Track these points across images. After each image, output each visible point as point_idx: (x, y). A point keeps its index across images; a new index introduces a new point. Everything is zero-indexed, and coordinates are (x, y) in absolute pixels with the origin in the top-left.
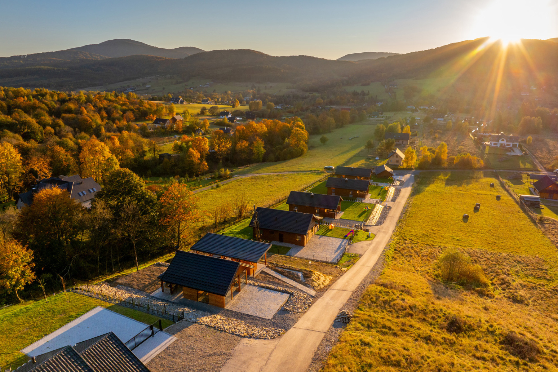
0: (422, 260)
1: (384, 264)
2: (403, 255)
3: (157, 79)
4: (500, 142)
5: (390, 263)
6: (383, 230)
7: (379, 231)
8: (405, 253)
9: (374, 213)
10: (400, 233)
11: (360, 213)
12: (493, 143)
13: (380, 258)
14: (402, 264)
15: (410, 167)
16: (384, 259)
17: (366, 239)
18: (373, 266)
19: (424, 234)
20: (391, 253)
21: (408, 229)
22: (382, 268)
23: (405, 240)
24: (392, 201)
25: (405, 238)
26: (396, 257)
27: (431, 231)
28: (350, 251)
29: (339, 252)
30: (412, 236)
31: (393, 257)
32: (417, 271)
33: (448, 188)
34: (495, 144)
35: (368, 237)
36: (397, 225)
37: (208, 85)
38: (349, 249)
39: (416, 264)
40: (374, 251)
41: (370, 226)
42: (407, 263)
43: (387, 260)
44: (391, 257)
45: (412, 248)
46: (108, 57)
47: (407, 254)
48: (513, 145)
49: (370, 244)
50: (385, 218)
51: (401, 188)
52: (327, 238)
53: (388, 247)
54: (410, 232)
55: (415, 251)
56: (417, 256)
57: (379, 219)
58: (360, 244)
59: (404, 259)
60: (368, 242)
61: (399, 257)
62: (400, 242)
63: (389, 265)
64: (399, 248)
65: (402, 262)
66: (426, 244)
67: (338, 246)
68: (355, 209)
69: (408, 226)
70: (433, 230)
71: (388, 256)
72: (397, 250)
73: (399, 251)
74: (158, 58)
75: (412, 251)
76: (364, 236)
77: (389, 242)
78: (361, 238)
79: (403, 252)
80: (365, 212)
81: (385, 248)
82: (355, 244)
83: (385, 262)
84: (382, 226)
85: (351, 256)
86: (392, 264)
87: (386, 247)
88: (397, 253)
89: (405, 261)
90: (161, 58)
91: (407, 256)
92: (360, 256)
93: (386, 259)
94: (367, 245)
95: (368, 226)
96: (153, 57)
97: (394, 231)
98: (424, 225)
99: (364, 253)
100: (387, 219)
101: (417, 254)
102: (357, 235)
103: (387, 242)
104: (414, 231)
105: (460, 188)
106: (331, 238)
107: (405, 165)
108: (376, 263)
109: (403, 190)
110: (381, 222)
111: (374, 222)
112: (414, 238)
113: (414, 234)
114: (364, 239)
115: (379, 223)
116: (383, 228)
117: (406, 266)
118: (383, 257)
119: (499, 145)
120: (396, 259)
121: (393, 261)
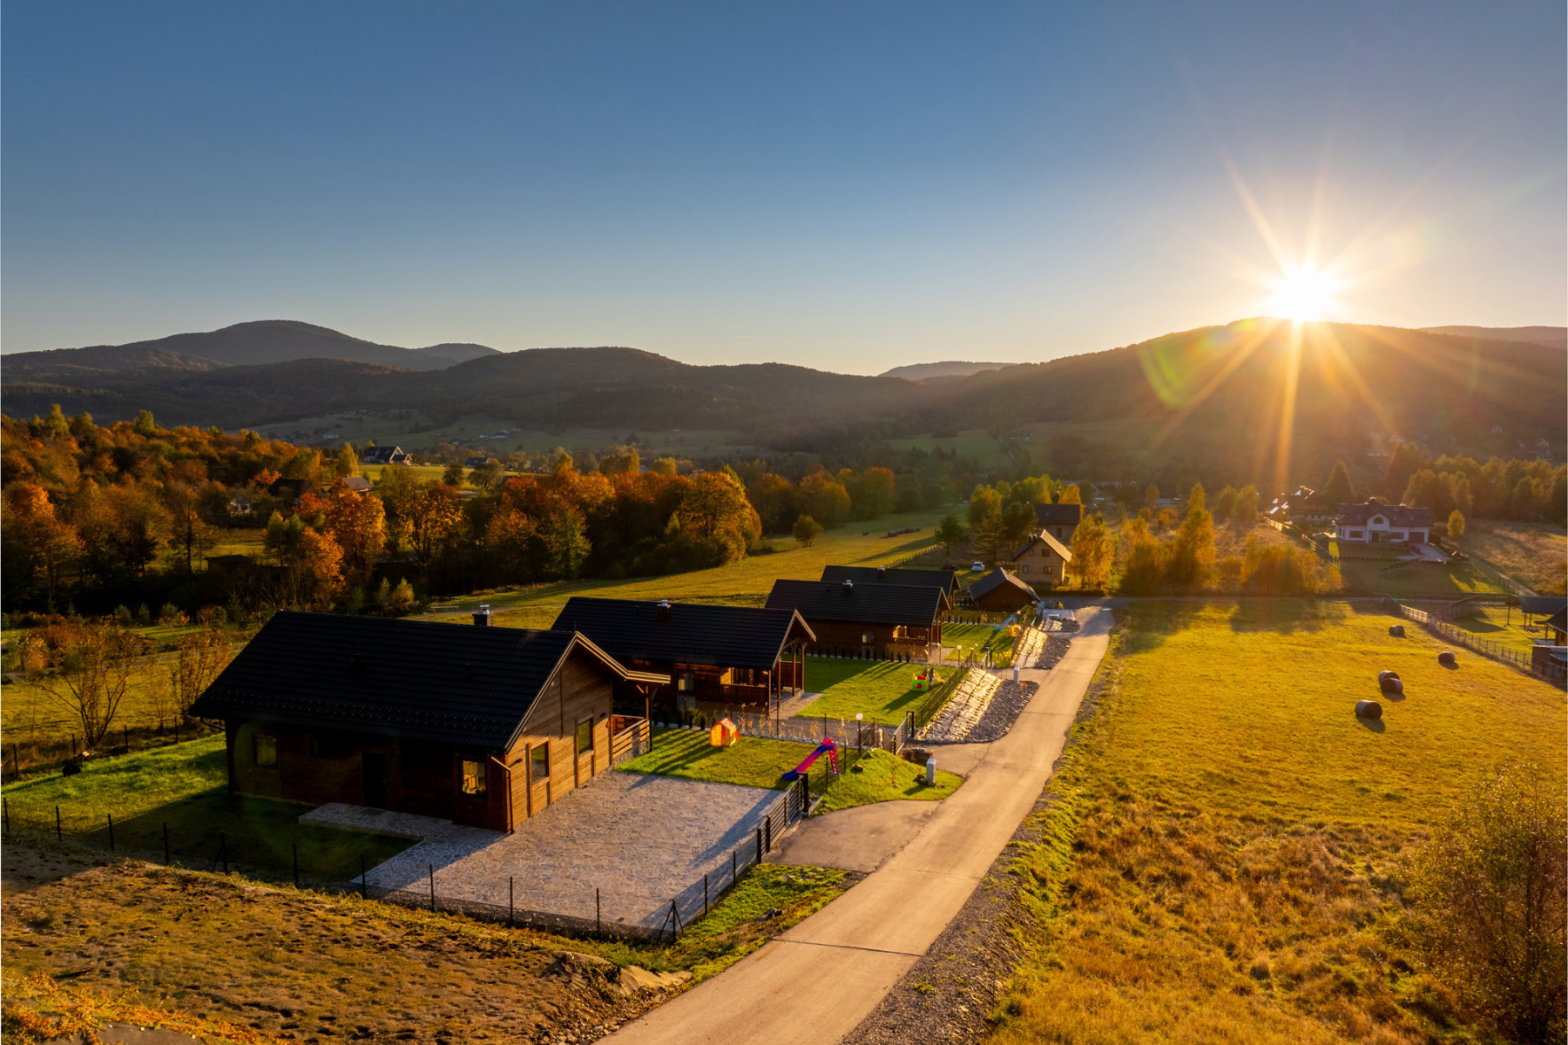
0: (1259, 901)
1: (1017, 931)
2: (1129, 874)
3: (361, 420)
4: (1372, 526)
5: (1057, 924)
6: (1003, 761)
7: (983, 763)
8: (1143, 862)
9: (958, 697)
10: (1090, 769)
11: (895, 697)
12: (1348, 529)
13: (983, 891)
14: (1135, 933)
15: (1093, 588)
16: (1014, 898)
17: (910, 792)
18: (922, 948)
19: (1210, 774)
20: (1055, 859)
21: (1129, 754)
22: (1003, 960)
23: (1124, 798)
24: (1037, 666)
25: (1121, 791)
26: (1088, 883)
27: (1241, 763)
28: (792, 856)
29: (722, 859)
30: (1154, 781)
31: (1072, 888)
32: (1260, 973)
33: (1246, 639)
34: (1354, 534)
35: (923, 783)
36: (1071, 739)
37: (503, 434)
38: (788, 844)
39: (1234, 926)
40: (950, 850)
41: (936, 743)
42: (1169, 921)
43: (1037, 904)
44: (1057, 887)
45: (1173, 833)
46: (228, 365)
47: (1155, 870)
48: (1411, 534)
49: (928, 817)
50: (1012, 718)
51: (1071, 637)
52: (678, 785)
53: (1034, 827)
54: (1140, 766)
55: (1196, 851)
56: (1214, 876)
57: (984, 718)
58: (868, 816)
59: (1140, 898)
60: (921, 805)
61: (1112, 884)
62: (1098, 810)
63: (1048, 938)
64: (1101, 835)
65: (1134, 920)
66: (1243, 819)
67: (726, 826)
68: (875, 685)
69: (1127, 746)
70: (1246, 759)
71: (1043, 882)
72: (1092, 850)
73: (1103, 853)
74: (373, 368)
75: (1178, 851)
76: (900, 780)
77: (1038, 806)
78: (880, 788)
79: (1131, 857)
80: (922, 693)
81: (1014, 837)
82: (834, 818)
83: (1018, 915)
84: (996, 744)
85: (789, 884)
86: (1076, 932)
87: (1020, 829)
88: (1096, 864)
89: (1154, 908)
90: (379, 368)
91: (1156, 880)
92: (853, 878)
93: (1027, 899)
94: (911, 820)
95: (926, 743)
96: (356, 365)
97: (1057, 764)
98: (1200, 742)
99: (883, 862)
100: (1019, 720)
101: (1213, 867)
102: (857, 770)
103: (1028, 808)
104: (1158, 762)
105: (1289, 638)
106: (702, 786)
107: (1075, 582)
108: (956, 928)
109: (1078, 644)
110: (995, 731)
111: (960, 729)
112: (1167, 792)
113: (1163, 774)
114: (899, 792)
115: (987, 732)
116: (1001, 753)
117: (1175, 944)
118: (1007, 885)
119: (1367, 538)
120: (1090, 896)
121: (1077, 914)
